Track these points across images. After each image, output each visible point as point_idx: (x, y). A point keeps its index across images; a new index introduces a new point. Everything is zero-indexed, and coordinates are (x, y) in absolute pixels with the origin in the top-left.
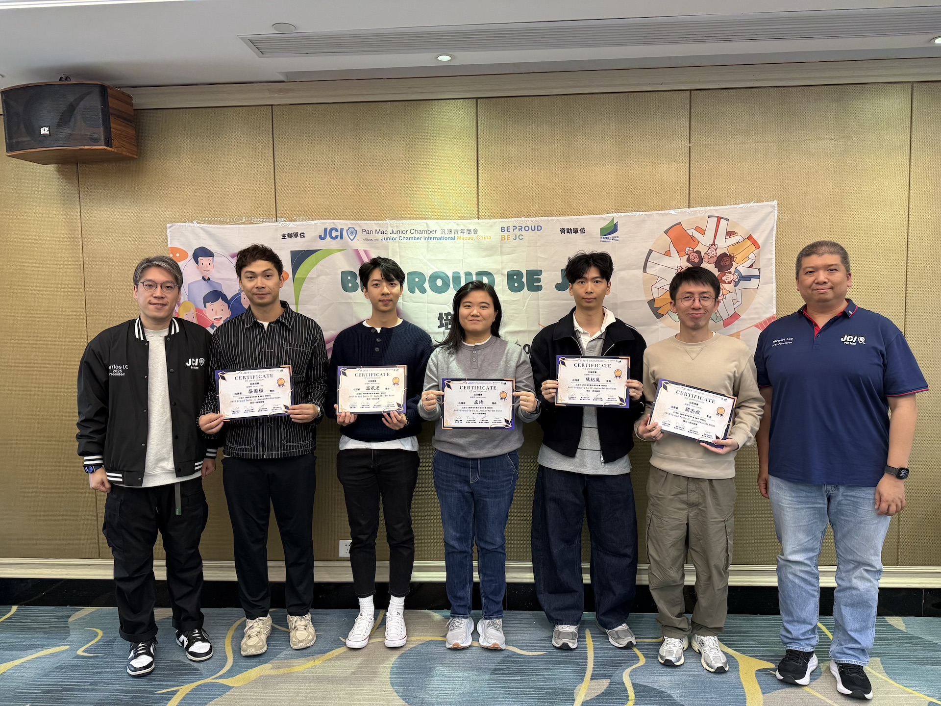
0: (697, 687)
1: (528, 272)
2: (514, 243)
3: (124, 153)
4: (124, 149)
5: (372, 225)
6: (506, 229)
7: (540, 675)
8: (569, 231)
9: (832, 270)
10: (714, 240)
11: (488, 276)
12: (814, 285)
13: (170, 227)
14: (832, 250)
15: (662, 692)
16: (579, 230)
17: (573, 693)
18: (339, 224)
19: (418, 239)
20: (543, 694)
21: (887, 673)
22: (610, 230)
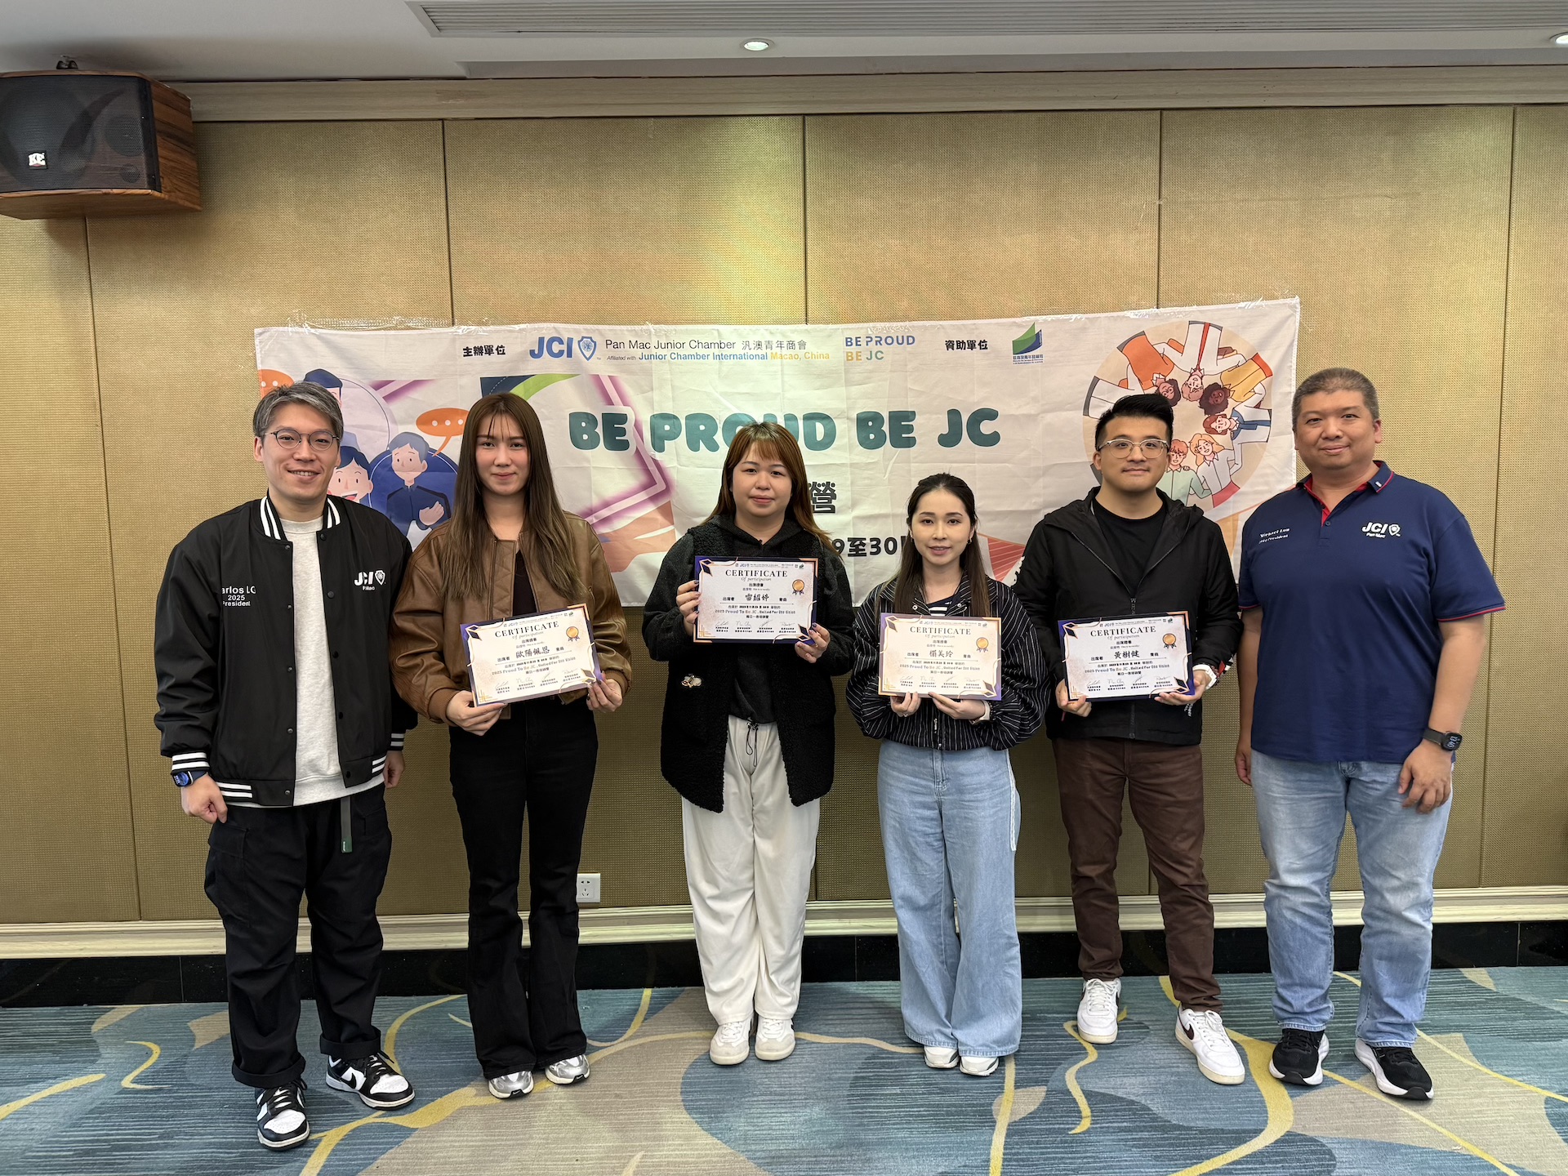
0: (1187, 1092)
1: (892, 415)
2: (869, 365)
3: (181, 202)
4: (181, 195)
5: (623, 332)
6: (854, 341)
7: (931, 1084)
8: (960, 345)
9: (1349, 416)
10: (1199, 361)
11: (826, 422)
12: (1321, 440)
13: (260, 334)
14: (1349, 383)
15: (1133, 1102)
16: (977, 344)
17: (990, 1113)
18: (566, 330)
19: (703, 357)
20: (943, 1115)
21: (1477, 1057)
22: (1029, 345)
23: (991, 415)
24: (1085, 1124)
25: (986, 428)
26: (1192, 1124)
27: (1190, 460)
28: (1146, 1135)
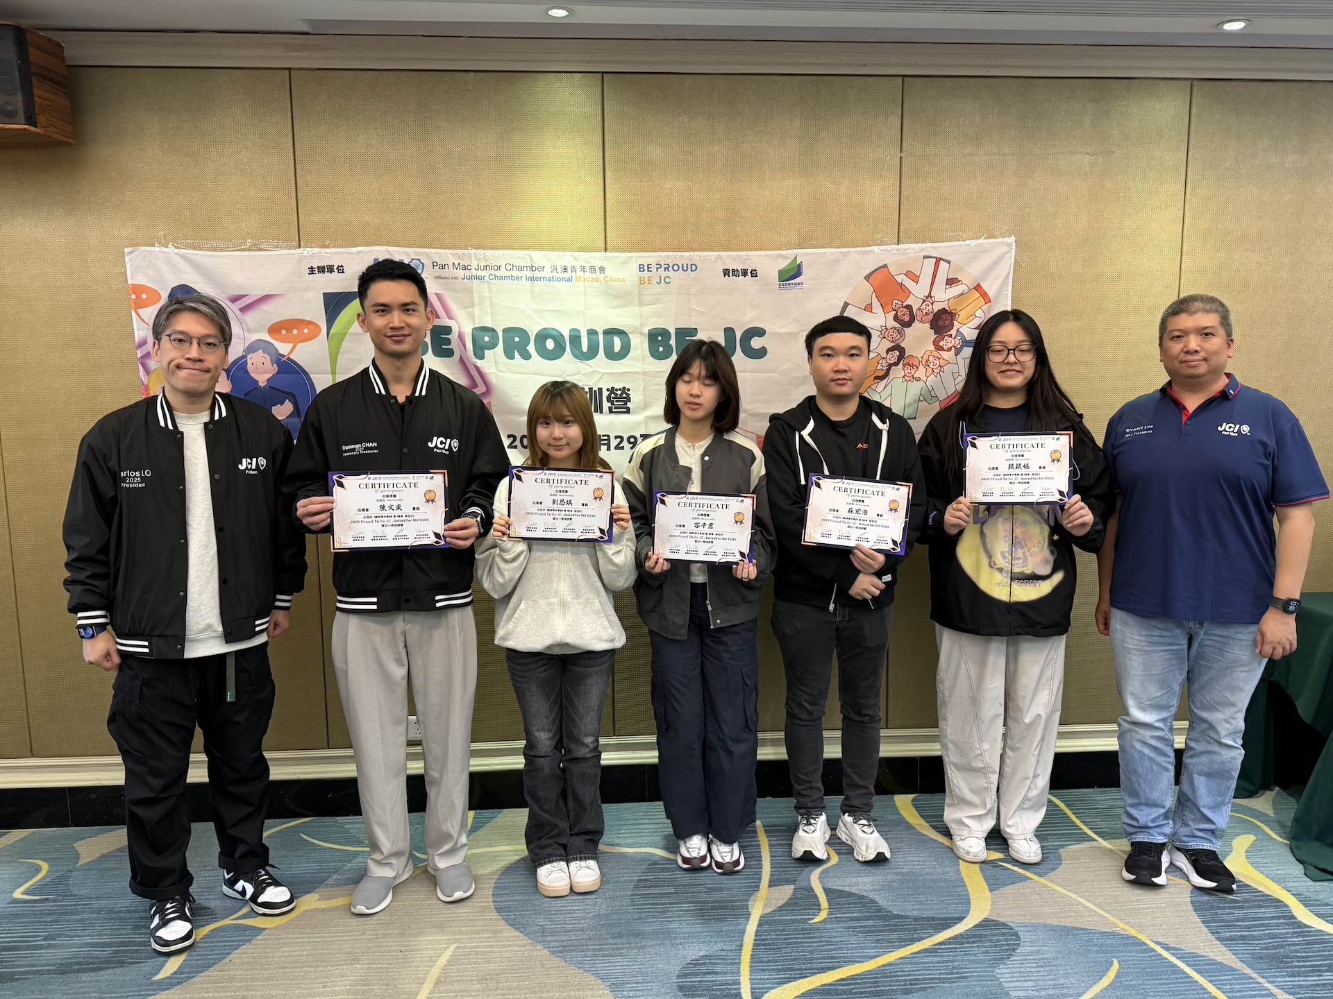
0: (907, 888)
1: (678, 331)
2: (659, 288)
3: (55, 136)
4: (54, 129)
5: (448, 256)
6: (646, 268)
7: (700, 885)
8: (735, 273)
9: (1206, 334)
10: (931, 290)
11: (623, 336)
12: (1182, 354)
13: (130, 253)
14: (1208, 306)
15: (863, 897)
16: (749, 272)
17: (747, 907)
18: (399, 253)
19: (517, 278)
20: (708, 909)
22: (792, 274)
23: (760, 332)
24: (823, 915)
25: (756, 343)
26: (909, 914)
27: (921, 373)
28: (871, 922)
